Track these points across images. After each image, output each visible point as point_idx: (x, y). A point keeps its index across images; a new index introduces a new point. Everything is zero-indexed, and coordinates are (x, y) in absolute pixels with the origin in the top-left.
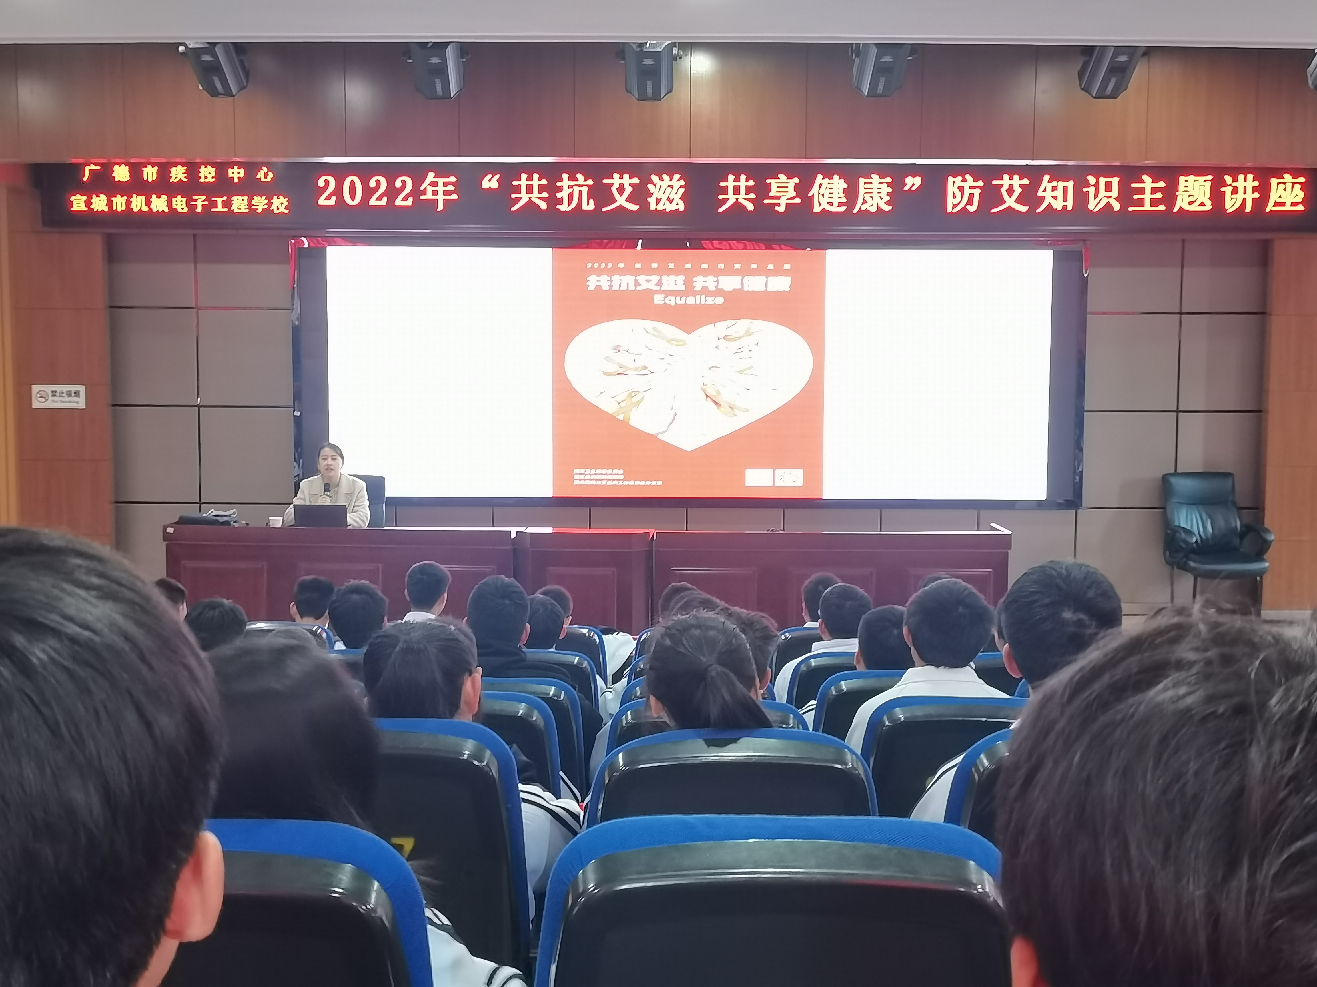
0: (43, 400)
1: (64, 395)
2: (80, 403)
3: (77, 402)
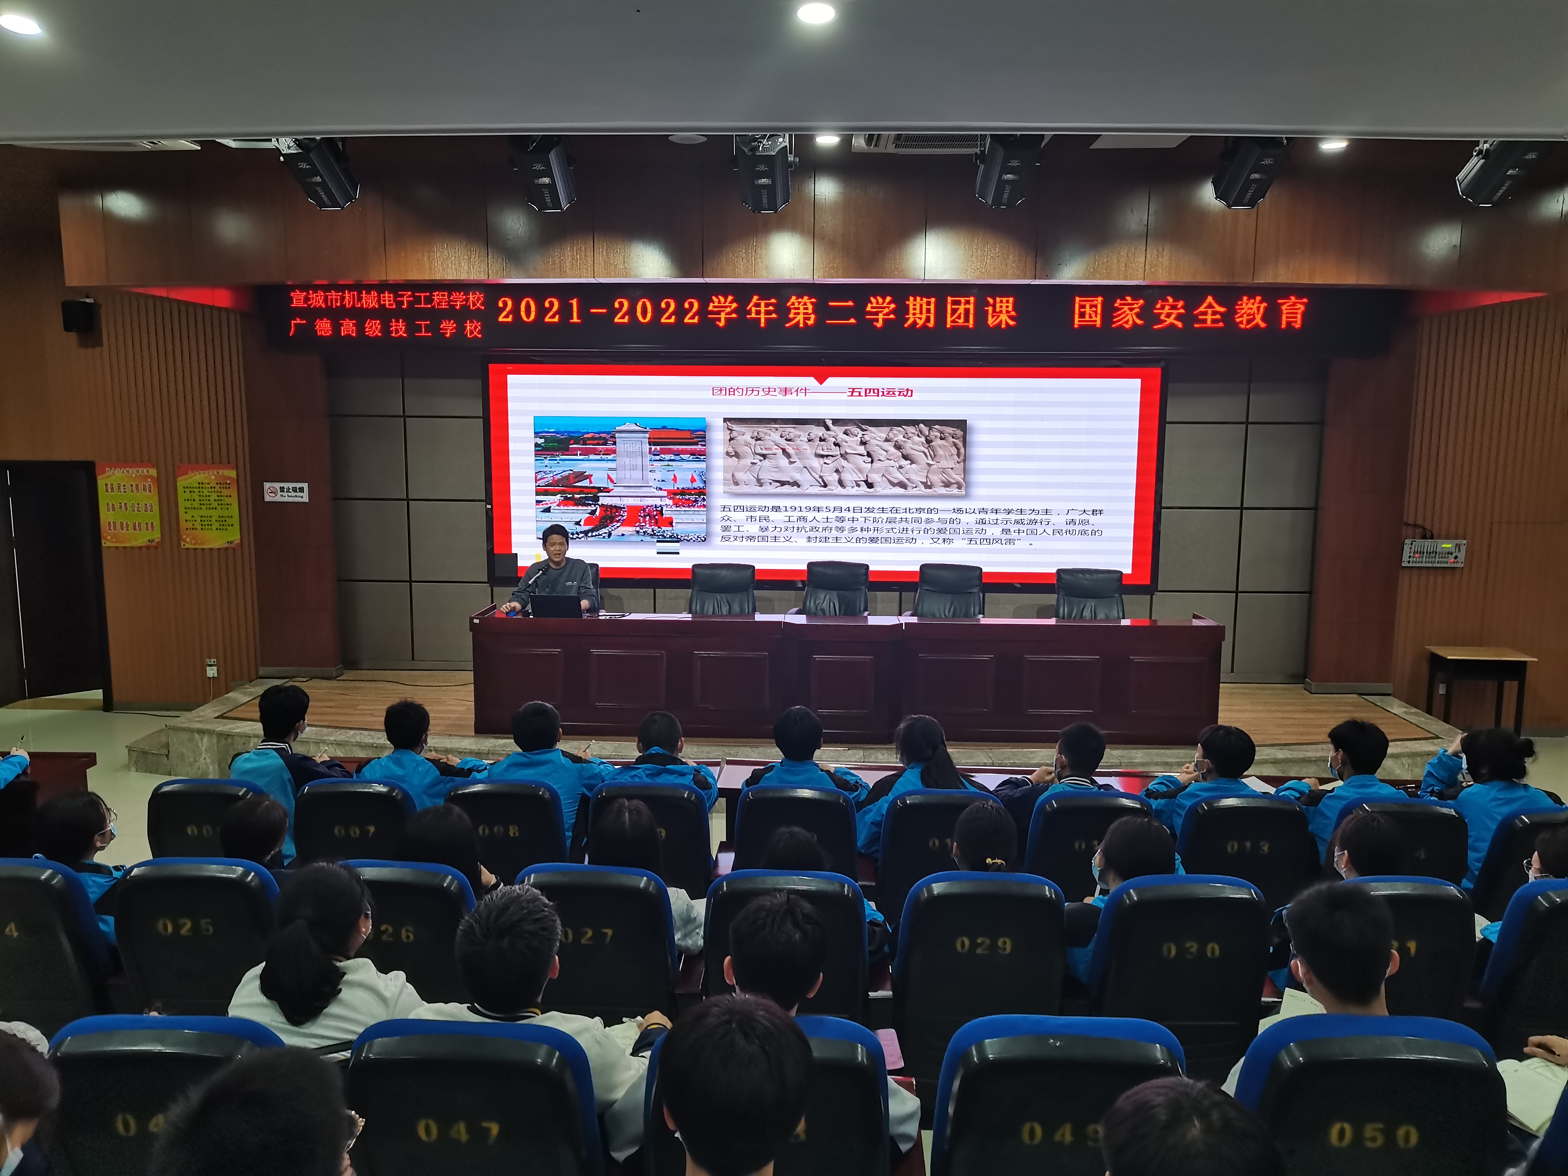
0: (273, 495)
1: (290, 491)
2: (305, 498)
3: (302, 497)
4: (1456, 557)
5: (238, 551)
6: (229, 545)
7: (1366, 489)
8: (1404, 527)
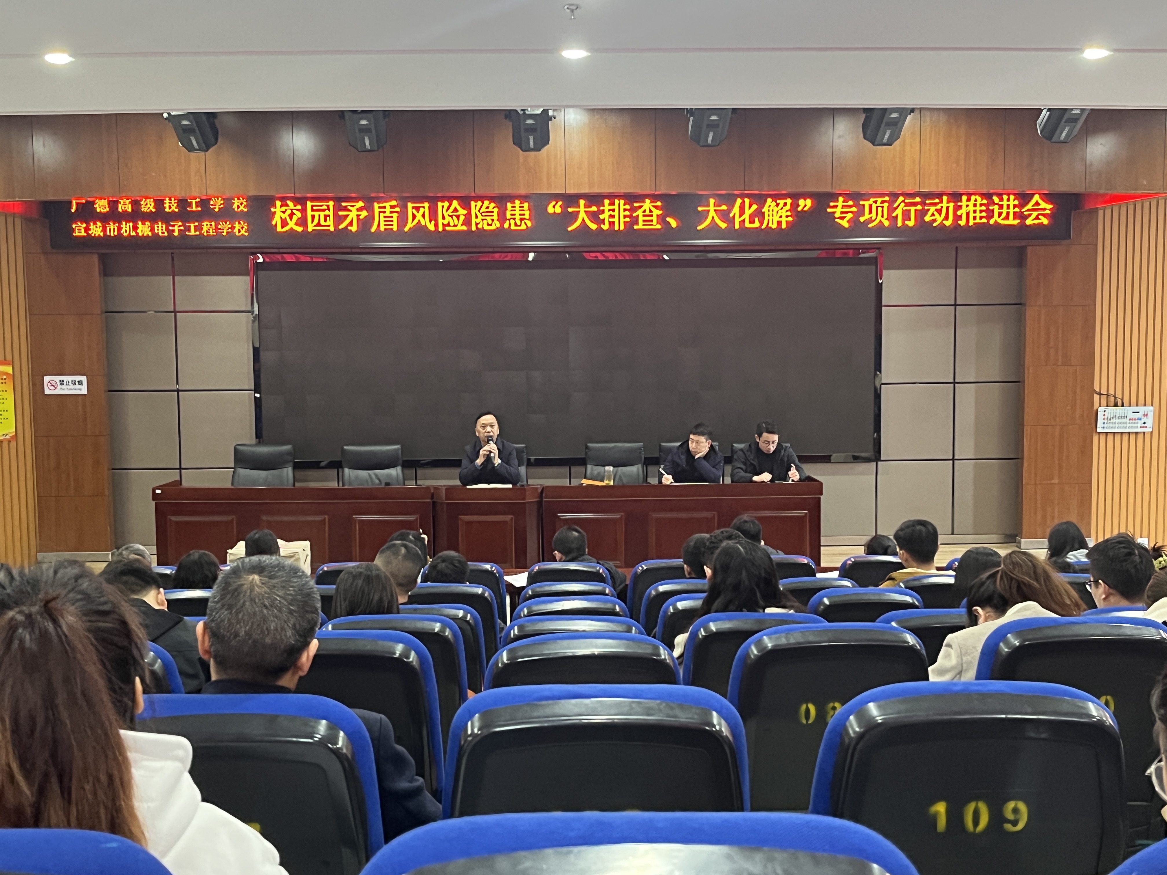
0: (52, 388)
1: (70, 384)
2: (83, 390)
4: (1144, 423)
5: (13, 444)
6: (4, 437)
7: (1060, 363)
8: (1096, 397)
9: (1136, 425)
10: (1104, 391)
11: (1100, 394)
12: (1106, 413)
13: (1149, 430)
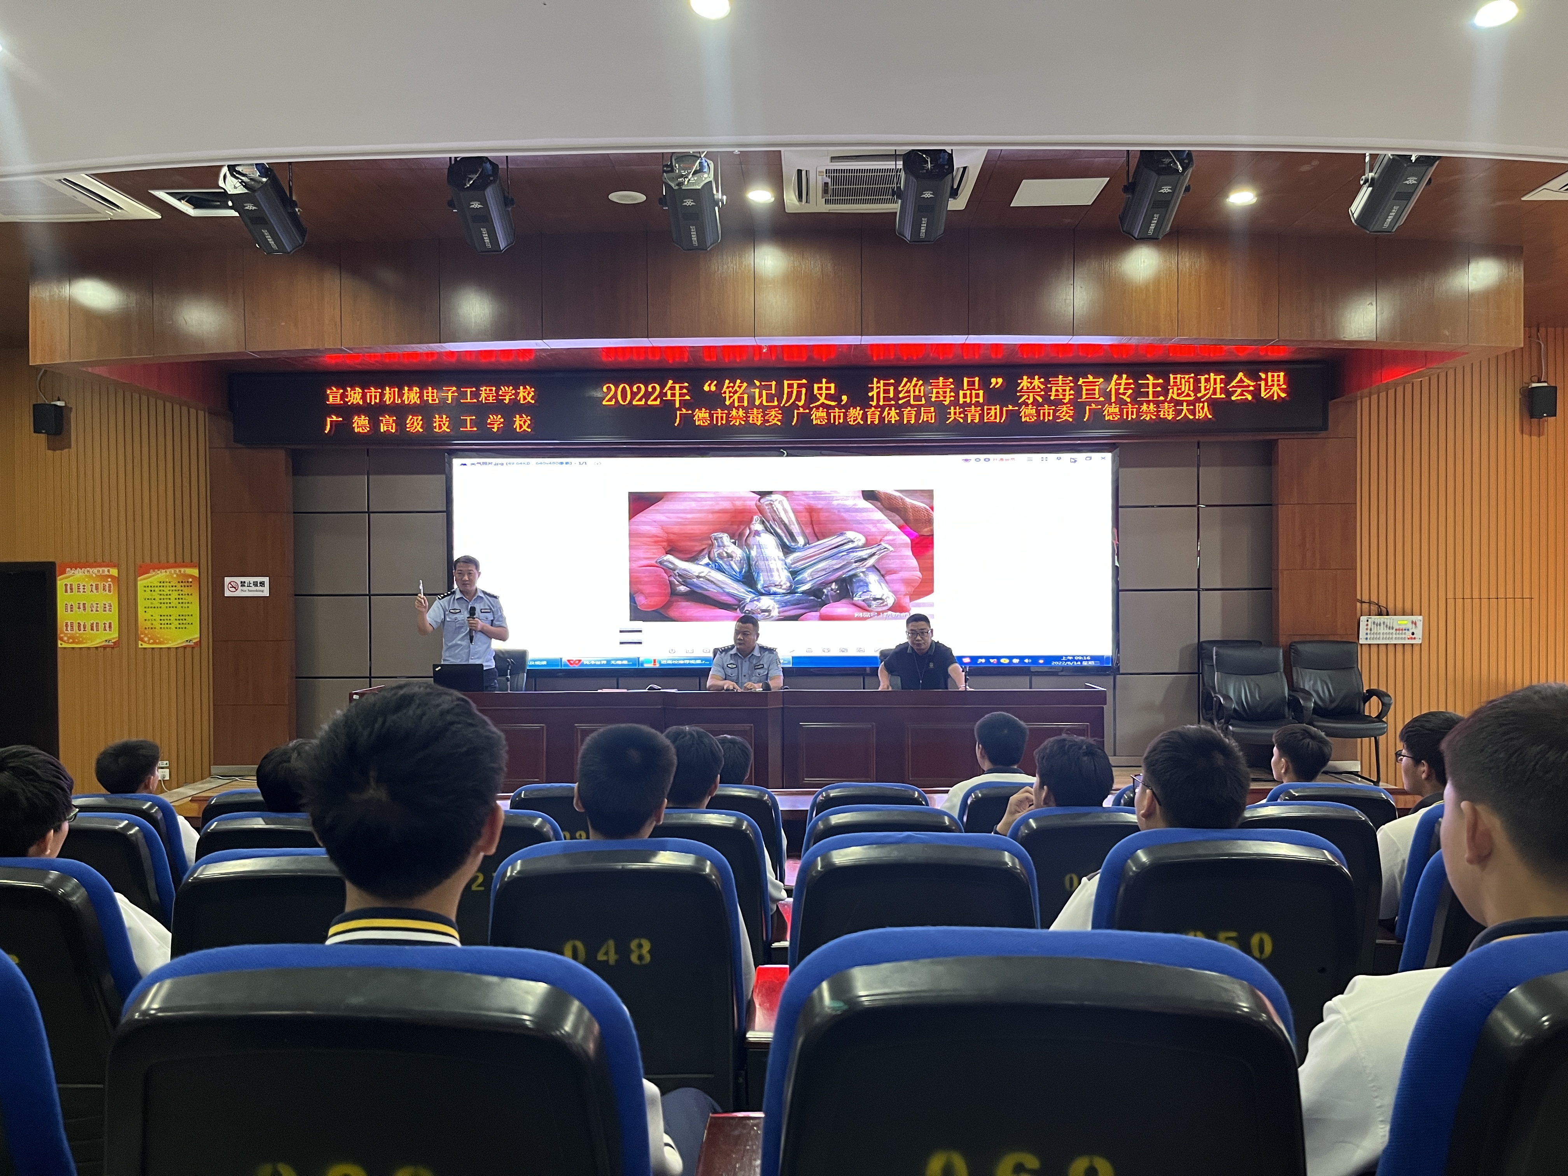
0: (233, 589)
1: (251, 585)
2: (265, 592)
4: (1413, 634)
5: (197, 650)
6: (188, 644)
7: (1318, 567)
8: (1359, 604)
9: (1403, 636)
10: (1366, 598)
11: (1362, 602)
12: (1369, 623)
13: (1418, 641)
